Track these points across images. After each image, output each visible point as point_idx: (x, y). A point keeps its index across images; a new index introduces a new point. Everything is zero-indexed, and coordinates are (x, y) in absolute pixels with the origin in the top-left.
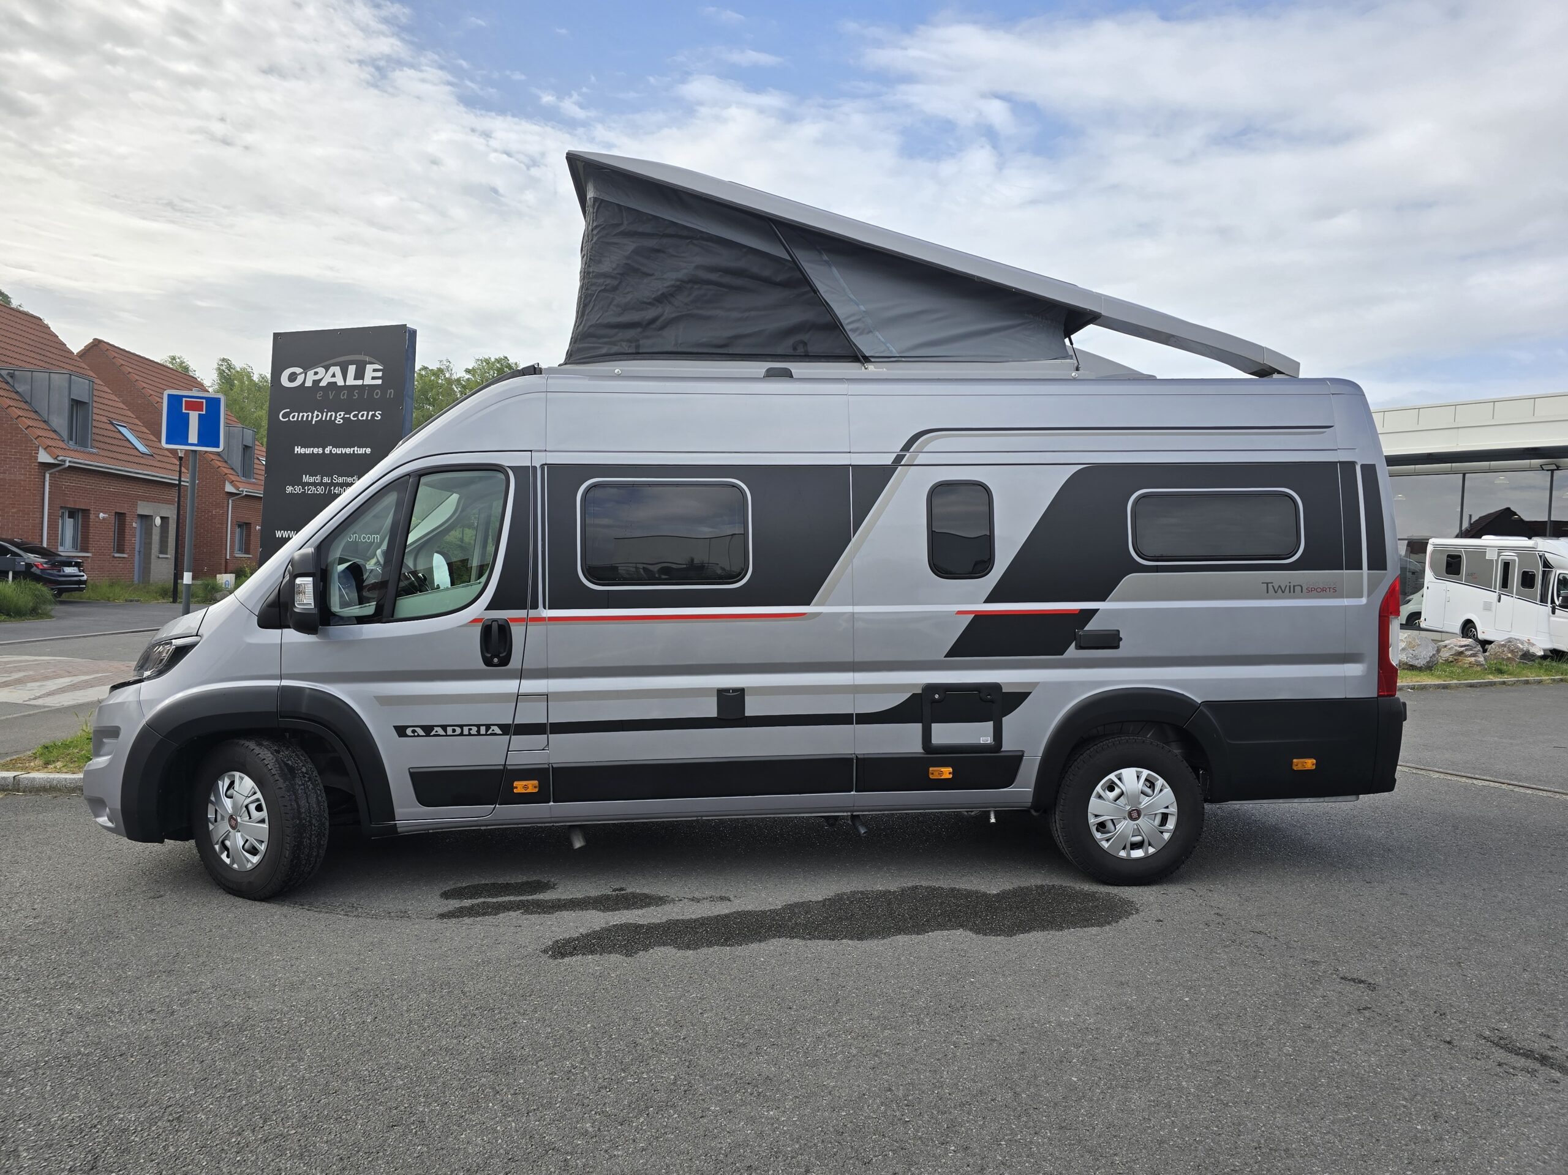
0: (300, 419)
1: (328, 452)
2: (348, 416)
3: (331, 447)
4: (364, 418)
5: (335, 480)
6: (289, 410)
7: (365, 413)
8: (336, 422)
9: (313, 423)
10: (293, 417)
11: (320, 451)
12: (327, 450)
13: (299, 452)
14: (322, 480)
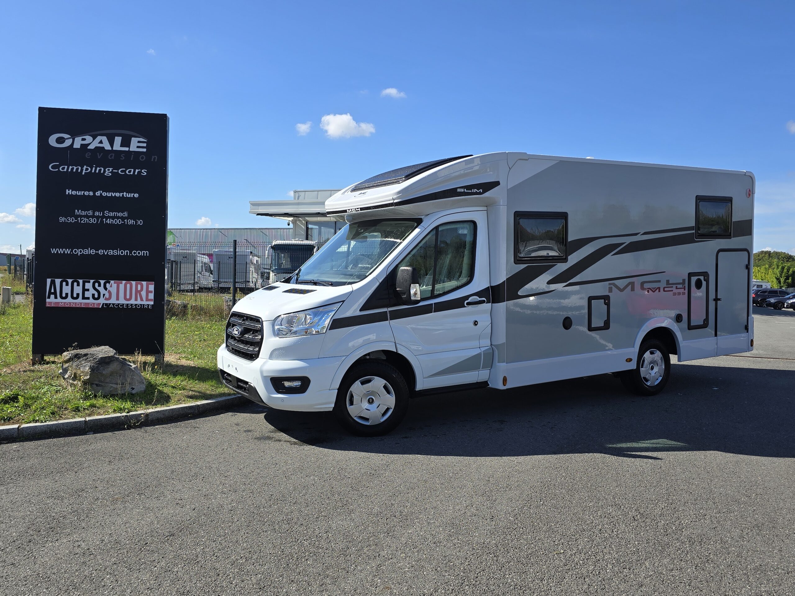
0: (69, 170)
1: (99, 195)
2: (117, 171)
3: (101, 192)
4: (132, 173)
5: (107, 214)
6: (58, 163)
7: (132, 170)
8: (105, 174)
9: (83, 174)
10: (63, 168)
11: (91, 193)
12: (98, 194)
13: (70, 194)
14: (94, 213)
